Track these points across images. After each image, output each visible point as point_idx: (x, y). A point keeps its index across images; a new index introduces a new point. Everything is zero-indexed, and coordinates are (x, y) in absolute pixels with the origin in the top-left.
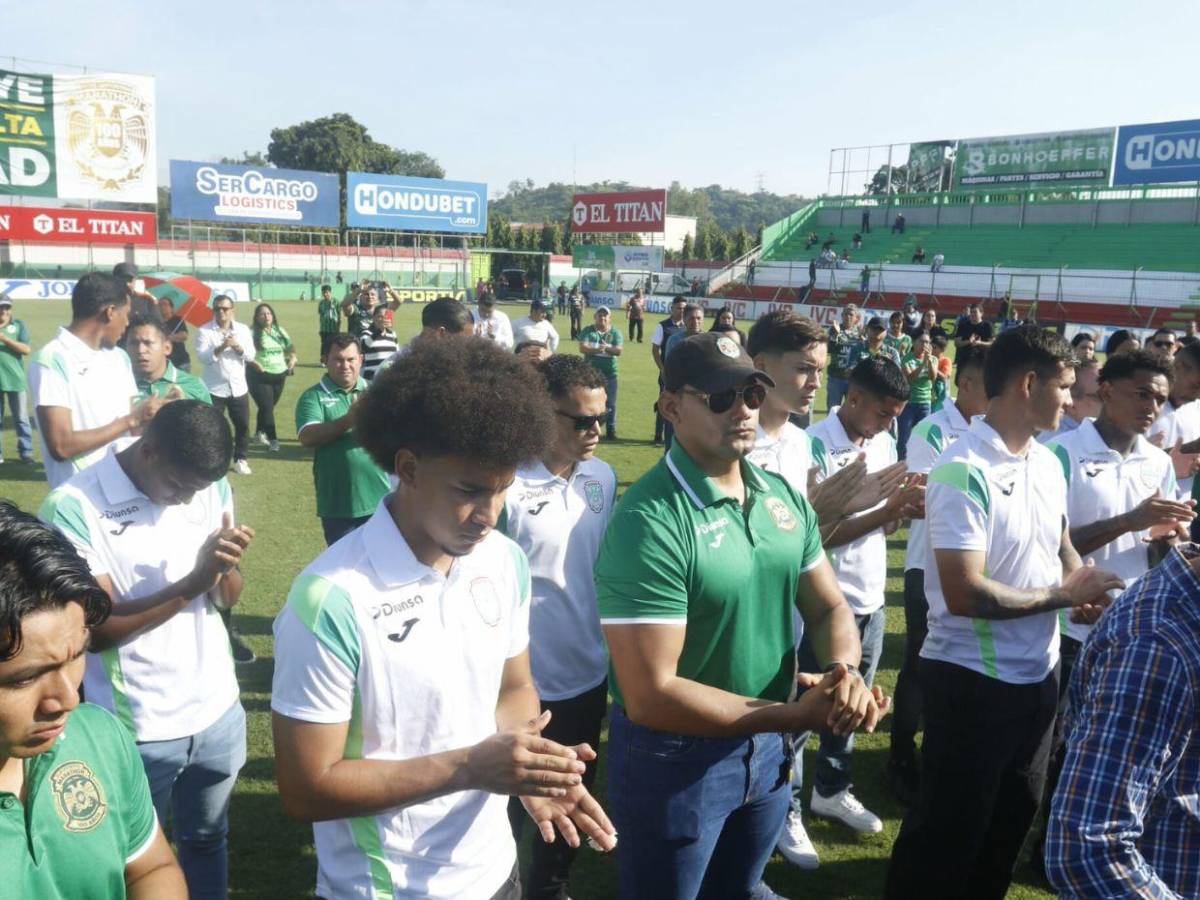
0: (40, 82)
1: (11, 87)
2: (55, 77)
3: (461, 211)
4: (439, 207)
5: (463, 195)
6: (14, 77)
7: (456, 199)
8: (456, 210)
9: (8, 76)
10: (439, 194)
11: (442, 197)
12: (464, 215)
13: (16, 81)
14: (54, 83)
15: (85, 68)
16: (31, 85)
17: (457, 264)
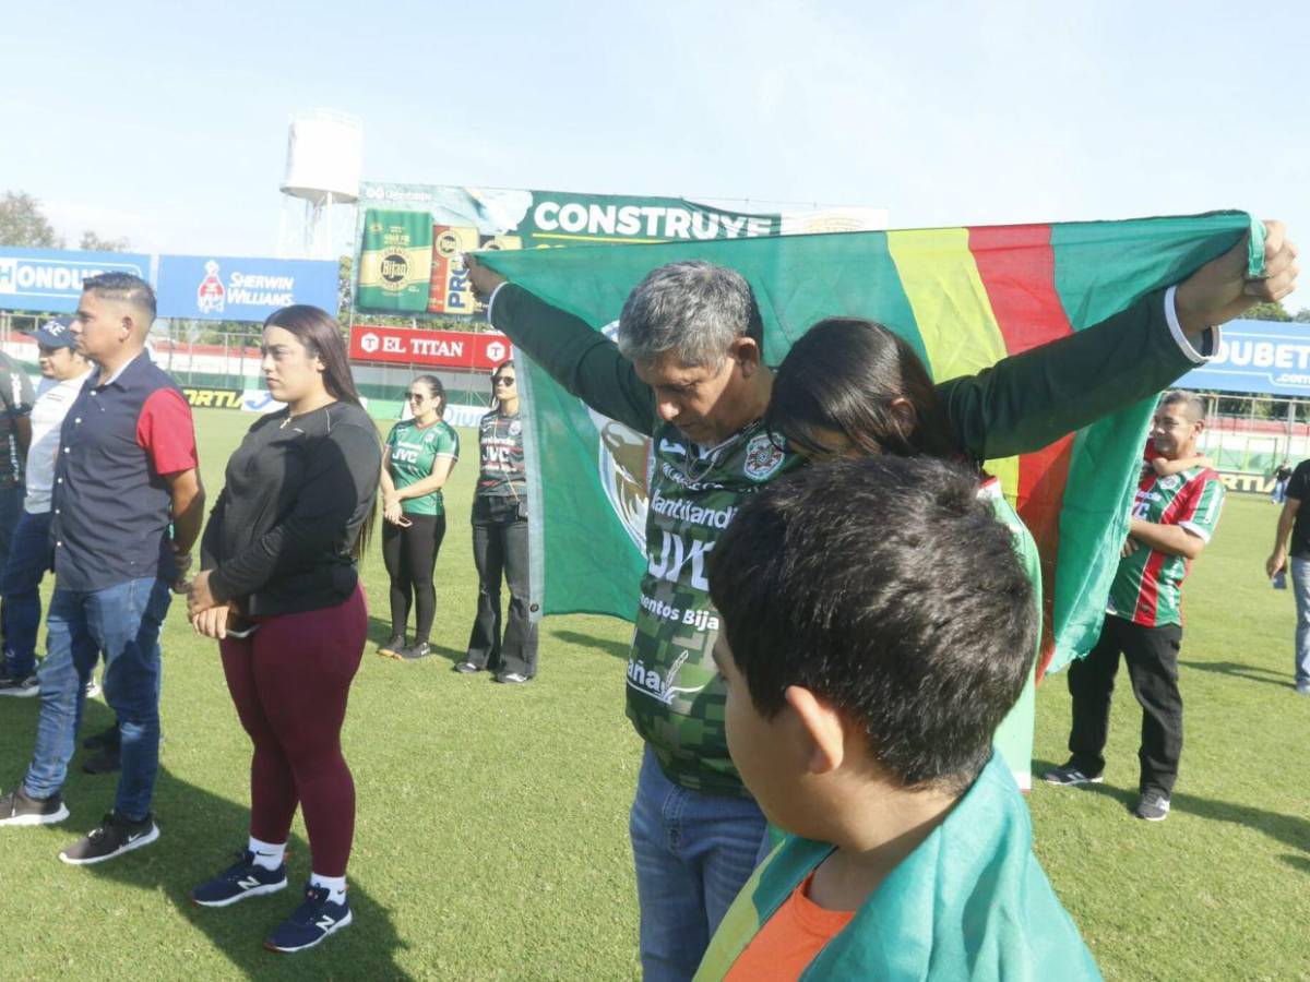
0: (769, 222)
1: (742, 229)
2: (783, 216)
3: (1289, 365)
4: (1252, 358)
5: (1296, 342)
6: (745, 219)
7: (1281, 348)
8: (1280, 364)
9: (740, 218)
10: (1255, 341)
11: (1260, 346)
12: (1295, 370)
13: (747, 222)
14: (782, 222)
15: (815, 205)
16: (760, 226)
17: (1276, 440)
